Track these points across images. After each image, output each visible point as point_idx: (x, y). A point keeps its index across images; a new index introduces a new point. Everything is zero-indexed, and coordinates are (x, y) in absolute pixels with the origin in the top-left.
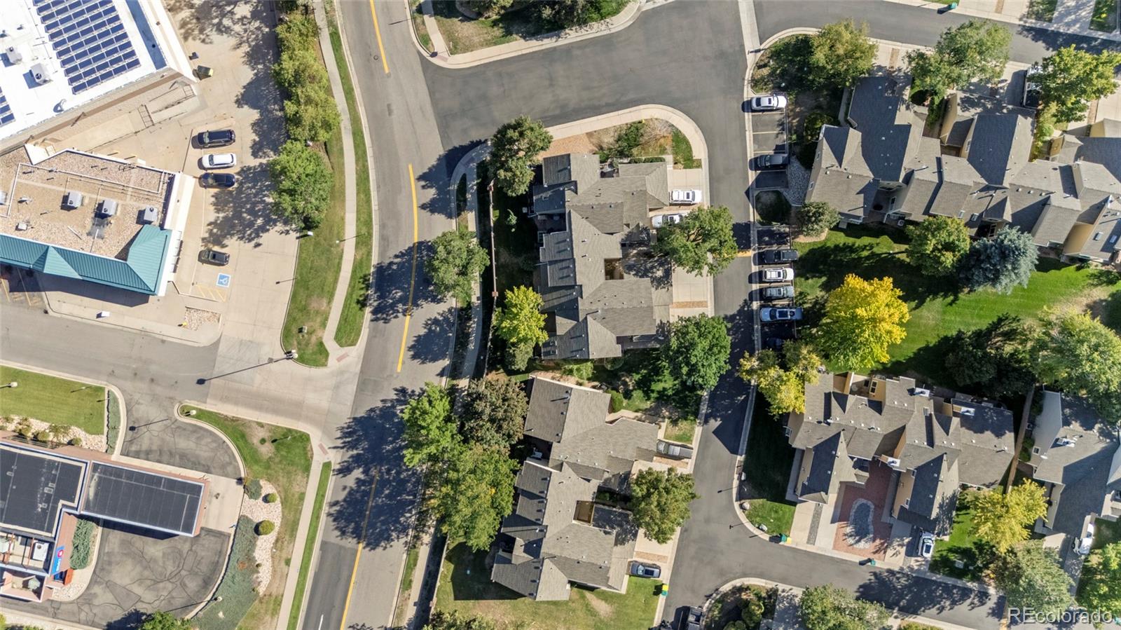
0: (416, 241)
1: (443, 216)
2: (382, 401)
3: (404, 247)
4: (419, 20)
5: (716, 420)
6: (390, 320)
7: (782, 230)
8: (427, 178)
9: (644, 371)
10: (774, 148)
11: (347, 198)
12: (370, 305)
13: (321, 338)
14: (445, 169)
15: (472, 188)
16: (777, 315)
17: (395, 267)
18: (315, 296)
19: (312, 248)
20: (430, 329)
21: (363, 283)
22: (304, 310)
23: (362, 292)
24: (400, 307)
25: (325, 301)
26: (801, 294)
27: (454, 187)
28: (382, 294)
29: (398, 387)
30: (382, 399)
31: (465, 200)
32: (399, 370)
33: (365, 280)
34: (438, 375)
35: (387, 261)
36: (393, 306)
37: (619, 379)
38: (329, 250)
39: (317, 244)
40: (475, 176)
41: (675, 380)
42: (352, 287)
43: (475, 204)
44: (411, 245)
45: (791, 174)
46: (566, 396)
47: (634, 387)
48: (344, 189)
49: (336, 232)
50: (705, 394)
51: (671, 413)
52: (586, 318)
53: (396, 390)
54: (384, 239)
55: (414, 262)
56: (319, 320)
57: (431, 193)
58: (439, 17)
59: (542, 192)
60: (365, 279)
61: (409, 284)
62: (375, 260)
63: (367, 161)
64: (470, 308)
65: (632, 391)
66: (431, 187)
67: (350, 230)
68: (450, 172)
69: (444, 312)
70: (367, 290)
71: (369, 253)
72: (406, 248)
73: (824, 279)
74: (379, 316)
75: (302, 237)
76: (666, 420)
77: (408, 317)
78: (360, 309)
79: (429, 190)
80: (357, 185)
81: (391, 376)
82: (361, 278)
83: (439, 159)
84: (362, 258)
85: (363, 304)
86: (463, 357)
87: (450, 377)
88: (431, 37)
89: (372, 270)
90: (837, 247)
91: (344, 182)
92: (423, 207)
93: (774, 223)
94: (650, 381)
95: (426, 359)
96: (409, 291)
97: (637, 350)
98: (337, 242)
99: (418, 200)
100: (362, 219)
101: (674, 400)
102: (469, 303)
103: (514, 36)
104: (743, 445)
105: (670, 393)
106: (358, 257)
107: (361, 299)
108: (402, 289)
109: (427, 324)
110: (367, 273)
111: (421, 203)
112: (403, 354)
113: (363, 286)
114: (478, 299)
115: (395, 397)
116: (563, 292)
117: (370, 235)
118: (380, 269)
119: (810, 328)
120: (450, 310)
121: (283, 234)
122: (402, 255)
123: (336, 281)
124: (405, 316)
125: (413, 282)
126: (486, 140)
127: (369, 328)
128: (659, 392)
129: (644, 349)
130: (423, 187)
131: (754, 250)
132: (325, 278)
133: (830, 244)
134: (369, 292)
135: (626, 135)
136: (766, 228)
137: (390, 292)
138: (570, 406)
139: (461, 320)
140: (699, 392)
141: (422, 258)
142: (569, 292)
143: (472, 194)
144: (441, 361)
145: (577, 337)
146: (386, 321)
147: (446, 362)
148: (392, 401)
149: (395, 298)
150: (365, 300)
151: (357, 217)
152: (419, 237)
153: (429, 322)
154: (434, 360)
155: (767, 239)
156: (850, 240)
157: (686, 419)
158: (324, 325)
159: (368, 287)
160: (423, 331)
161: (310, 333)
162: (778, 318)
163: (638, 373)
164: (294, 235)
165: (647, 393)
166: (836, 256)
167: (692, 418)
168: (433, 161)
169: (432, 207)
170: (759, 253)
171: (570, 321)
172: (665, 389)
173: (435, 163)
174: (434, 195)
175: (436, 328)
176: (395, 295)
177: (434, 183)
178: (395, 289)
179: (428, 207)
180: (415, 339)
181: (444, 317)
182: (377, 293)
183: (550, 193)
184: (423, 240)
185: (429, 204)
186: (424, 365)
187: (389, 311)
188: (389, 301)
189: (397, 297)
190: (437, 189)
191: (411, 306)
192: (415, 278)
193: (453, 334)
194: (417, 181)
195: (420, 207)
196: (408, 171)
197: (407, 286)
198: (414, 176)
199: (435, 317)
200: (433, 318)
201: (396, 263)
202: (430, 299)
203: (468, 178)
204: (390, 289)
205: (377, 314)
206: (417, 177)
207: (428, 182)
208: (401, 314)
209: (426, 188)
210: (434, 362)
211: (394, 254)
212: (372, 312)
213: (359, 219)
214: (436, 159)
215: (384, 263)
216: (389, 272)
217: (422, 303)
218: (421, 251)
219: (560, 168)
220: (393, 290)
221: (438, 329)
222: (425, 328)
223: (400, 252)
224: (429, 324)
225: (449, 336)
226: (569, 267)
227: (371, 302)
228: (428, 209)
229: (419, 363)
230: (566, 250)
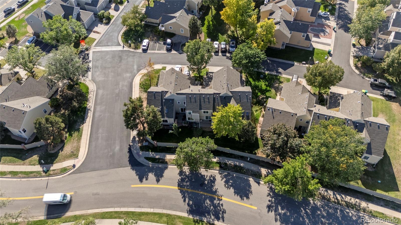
0: (177, 188)
1: (165, 170)
2: (276, 221)
3: (180, 195)
4: (52, 173)
6: (224, 209)
8: (142, 177)
9: (257, 91)
12: (213, 221)
14: (139, 168)
15: (153, 155)
17: (191, 202)
20: (231, 186)
24: (216, 202)
27: (150, 164)
28: (207, 213)
29: (267, 210)
30: (275, 222)
31: (159, 159)
32: (256, 208)
33: (197, 222)
34: (259, 185)
35: (187, 207)
36: (215, 206)
37: (261, 101)
40: (147, 152)
43: (162, 154)
47: (264, 95)
51: (277, 83)
53: (269, 211)
55: (190, 190)
57: (151, 176)
58: (55, 162)
61: (202, 195)
62: (185, 214)
63: (122, 212)
64: (220, 162)
65: (266, 96)
66: (148, 175)
68: (142, 165)
69: (221, 177)
70: (203, 221)
71: (180, 218)
72: (181, 194)
74: (221, 216)
76: (280, 85)
77: (223, 198)
79: (149, 177)
81: (259, 213)
83: (133, 170)
84: (182, 222)
86: (248, 170)
87: (260, 179)
88: (64, 167)
89: (191, 216)
92: (158, 181)
94: (261, 89)
95: (249, 190)
96: (207, 195)
99: (153, 184)
100: (157, 219)
101: (270, 82)
102: (217, 163)
103: (81, 127)
105: (267, 83)
108: (205, 199)
109: (228, 188)
110: (192, 220)
111: (155, 182)
112: (245, 204)
115: (273, 212)
117: (168, 215)
118: (191, 212)
120: (220, 174)
122: (184, 197)
124: (222, 199)
125: (201, 193)
126: (129, 145)
128: (267, 87)
130: (147, 179)
134: (205, 221)
135: (144, 89)
137: (206, 207)
139: (226, 168)
141: (187, 186)
143: (156, 155)
144: (251, 182)
146: (224, 212)
147: (251, 179)
148: (276, 215)
149: (210, 204)
152: (175, 186)
154: (250, 186)
157: (279, 79)
160: (232, 190)
163: (258, 93)
165: (267, 91)
167: (279, 77)
168: (133, 173)
169: (159, 176)
172: (265, 85)
173: (135, 172)
174: (153, 174)
175: (231, 183)
176: (208, 204)
177: (146, 173)
178: (205, 203)
179: (159, 179)
180: (236, 195)
181: (224, 177)
182: (206, 216)
183: (165, 108)
184: (177, 184)
185: (157, 177)
186: (253, 192)
187: (218, 209)
188: (211, 209)
189: (209, 203)
190: (150, 172)
191: (216, 195)
192: (199, 191)
193: (234, 174)
194: (142, 183)
195: (158, 183)
196: (135, 187)
197: (204, 196)
198: (139, 184)
199: (224, 182)
200: (224, 183)
201: (189, 202)
202: (213, 184)
203: (147, 156)
204: (204, 207)
205: (220, 217)
206: (140, 183)
207: (145, 177)
208: (220, 202)
209: (148, 178)
210: (251, 186)
211: (183, 202)
212: (218, 221)
213: (157, 221)
214: (133, 171)
215: (188, 209)
216: (194, 206)
217: (215, 188)
218: (184, 185)
219: (153, 98)
220: (205, 205)
221: (231, 181)
222: (230, 188)
223: (182, 198)
224: (228, 186)
225: (235, 176)
226: (204, 98)
227: (211, 220)
228: (160, 178)
229: (251, 195)
230: (195, 97)
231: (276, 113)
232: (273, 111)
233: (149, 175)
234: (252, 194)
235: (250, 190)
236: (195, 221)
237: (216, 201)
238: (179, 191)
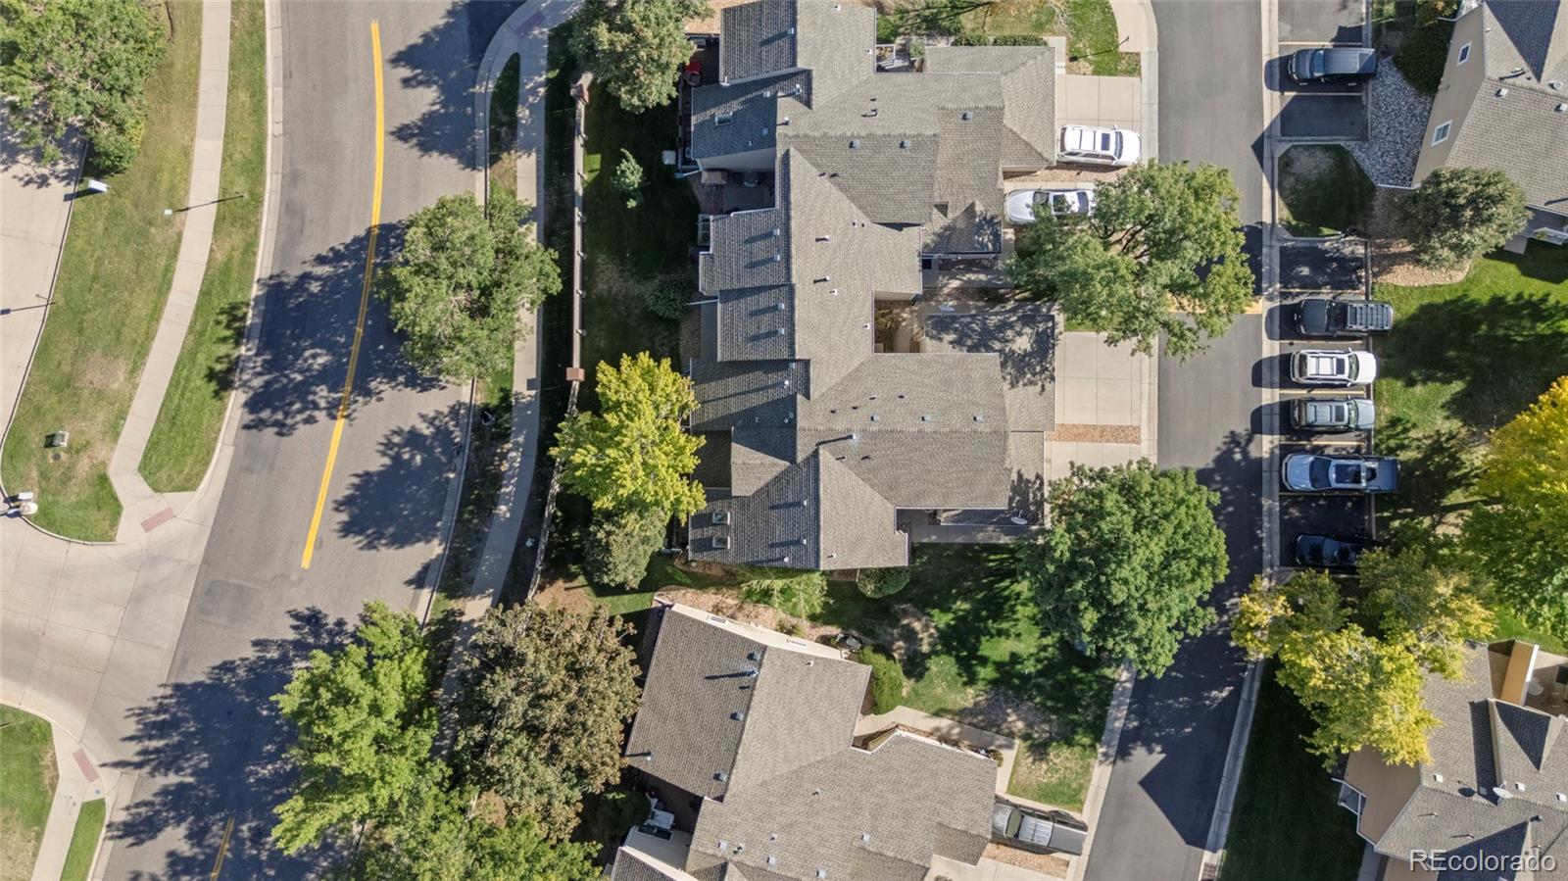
0: (376, 221)
1: (455, 161)
2: (256, 643)
3: (342, 236)
5: (1151, 751)
6: (293, 427)
7: (1347, 250)
8: (420, 61)
9: (961, 606)
10: (1334, 34)
11: (202, 99)
12: (244, 384)
13: (104, 464)
14: (463, 37)
15: (533, 92)
16: (1333, 476)
17: (315, 287)
18: (98, 352)
19: (100, 226)
20: (396, 458)
21: (228, 327)
22: (66, 386)
23: (223, 349)
24: (322, 393)
25: (122, 368)
26: (1394, 422)
27: (486, 87)
28: (275, 359)
29: (302, 608)
30: (253, 639)
31: (513, 123)
32: (306, 563)
33: (235, 319)
34: (409, 583)
35: (295, 272)
36: (303, 391)
37: (894, 622)
38: (143, 233)
39: (116, 215)
40: (544, 62)
41: (1044, 635)
42: (197, 333)
43: (539, 135)
44: (362, 233)
45: (1376, 105)
46: (747, 667)
47: (932, 645)
48: (197, 77)
49: (164, 186)
50: (1125, 676)
51: (1030, 725)
52: (816, 454)
53: (296, 616)
54: (291, 210)
55: (367, 278)
56: (101, 416)
57: (426, 99)
59: (717, 104)
60: (233, 313)
61: (351, 335)
62: (264, 266)
64: (509, 408)
65: (928, 656)
66: (427, 83)
67: (205, 183)
68: (478, 49)
69: (439, 413)
70: (237, 344)
71: (250, 248)
72: (348, 241)
73: (1457, 386)
74: (265, 414)
75: (78, 195)
76: (1017, 742)
77: (341, 423)
78: (216, 394)
79: (421, 90)
80: (232, 66)
81: (285, 577)
82: (222, 312)
83: (450, 13)
84: (230, 259)
85: (222, 381)
86: (479, 538)
87: (441, 589)
89: (255, 291)
90: (1497, 302)
91: (198, 57)
92: (402, 134)
93: (1326, 231)
94: (979, 633)
95: (381, 536)
96: (348, 354)
97: (948, 546)
98: (168, 212)
99: (389, 114)
100: (237, 157)
101: (1039, 687)
102: (506, 395)
104: (1221, 824)
105: (1029, 668)
106: (219, 257)
107: (218, 367)
108: (331, 347)
109: (389, 445)
110: (240, 298)
111: (397, 123)
112: (321, 517)
113: (228, 333)
114: (531, 384)
115: (291, 636)
116: (758, 378)
117: (257, 200)
118: (276, 291)
119: (1412, 517)
120: (454, 411)
121: (33, 187)
122: (336, 256)
123: (156, 313)
124: (334, 418)
125: (360, 330)
127: (235, 444)
128: (999, 665)
129: (967, 547)
130: (406, 82)
131: (1270, 298)
132: (128, 306)
133: (1481, 295)
134: (243, 350)
136: (1303, 242)
137: (298, 353)
138: (755, 699)
139: (481, 438)
140: (1107, 672)
142: (772, 378)
143: (532, 107)
144: (420, 545)
145: (788, 505)
146: (283, 429)
147: (435, 549)
148: (282, 644)
149: (309, 369)
150: (230, 370)
151: (225, 151)
152: (383, 213)
153: (396, 439)
154: (401, 540)
155: (1305, 271)
156: (1535, 288)
157: (1070, 743)
158: (114, 431)
159: (239, 337)
160: (377, 463)
161: (75, 450)
162: (1335, 485)
163: (945, 610)
164: (58, 189)
165: (968, 665)
166: (1492, 326)
167: (1086, 741)
168: (434, 18)
169: (425, 135)
170: (1282, 307)
171: (769, 459)
172: (1015, 658)
173: (441, 22)
174: (433, 104)
175: (413, 457)
176: (310, 361)
177: (436, 74)
178: (312, 346)
179: (413, 136)
180: (356, 481)
181: (437, 428)
182: (262, 354)
183: (735, 106)
184: (394, 222)
185: (419, 128)
186: (373, 551)
187: (291, 404)
188: (293, 376)
189: (316, 367)
190: (442, 89)
191: (351, 393)
192: (366, 322)
193: (459, 474)
194: (389, 66)
195: (392, 133)
196: (369, 39)
197: (343, 340)
198: (383, 53)
199: (413, 427)
200: (407, 429)
201: (317, 278)
202: (401, 379)
203: (524, 64)
204: (298, 345)
205: (261, 410)
206: (390, 55)
207: (419, 71)
208: (324, 412)
209: (413, 87)
210: (402, 547)
211: (316, 253)
212: (246, 404)
213: (231, 156)
214: (444, 12)
215: (288, 276)
216: (301, 299)
217: (382, 387)
218: (388, 250)
219: (766, 34)
220: (305, 349)
221: (418, 458)
222: (384, 454)
223: (332, 249)
224: (396, 445)
225: (448, 479)
226: (776, 308)
227: (245, 377)
228: (415, 141)
229: (360, 545)
230: (772, 260)
231: (736, 692)
232: (745, 681)
233: (429, 87)
234: (361, 548)
235: (379, 539)
236: (235, 313)
237: (325, 393)
238: (363, 234)
